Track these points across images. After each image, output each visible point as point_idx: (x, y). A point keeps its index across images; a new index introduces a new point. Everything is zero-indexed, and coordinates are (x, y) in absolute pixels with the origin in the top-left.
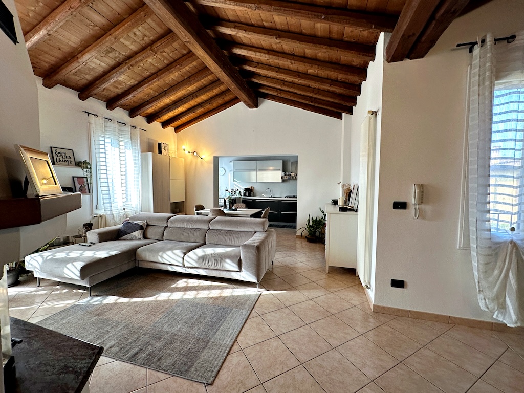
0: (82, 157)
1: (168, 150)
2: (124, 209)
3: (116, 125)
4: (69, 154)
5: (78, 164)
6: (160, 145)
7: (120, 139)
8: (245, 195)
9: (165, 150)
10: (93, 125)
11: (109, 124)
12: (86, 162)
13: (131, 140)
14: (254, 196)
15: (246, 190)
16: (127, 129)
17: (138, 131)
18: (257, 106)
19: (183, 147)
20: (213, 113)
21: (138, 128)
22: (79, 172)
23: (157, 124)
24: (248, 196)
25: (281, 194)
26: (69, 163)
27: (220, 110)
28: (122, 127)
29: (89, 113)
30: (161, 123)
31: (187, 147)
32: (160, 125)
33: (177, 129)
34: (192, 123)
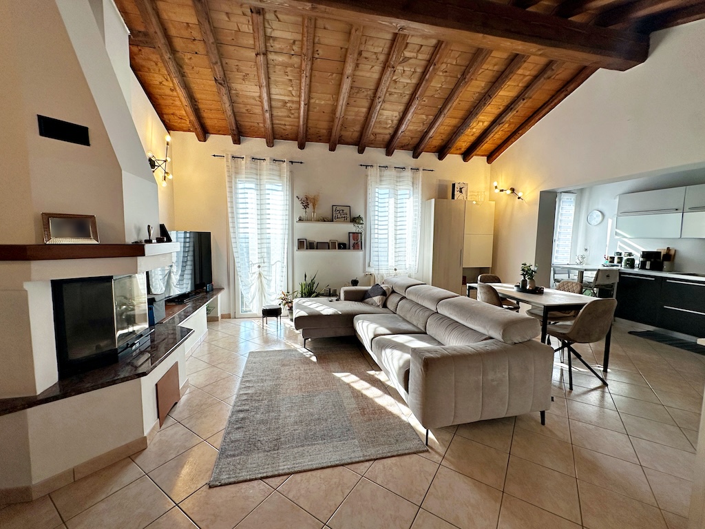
0: (358, 211)
1: (467, 191)
2: (396, 270)
3: (393, 172)
4: (346, 210)
5: (355, 220)
6: (454, 185)
7: (399, 187)
8: (643, 266)
9: (461, 192)
10: (369, 178)
11: (387, 173)
12: (359, 218)
13: (413, 186)
16: (408, 174)
17: (421, 172)
19: (495, 184)
21: (421, 169)
22: (352, 228)
23: (453, 159)
24: (652, 269)
26: (345, 220)
28: (401, 172)
29: (366, 166)
30: (462, 154)
31: (503, 182)
32: (459, 158)
33: (491, 157)
34: (509, 142)
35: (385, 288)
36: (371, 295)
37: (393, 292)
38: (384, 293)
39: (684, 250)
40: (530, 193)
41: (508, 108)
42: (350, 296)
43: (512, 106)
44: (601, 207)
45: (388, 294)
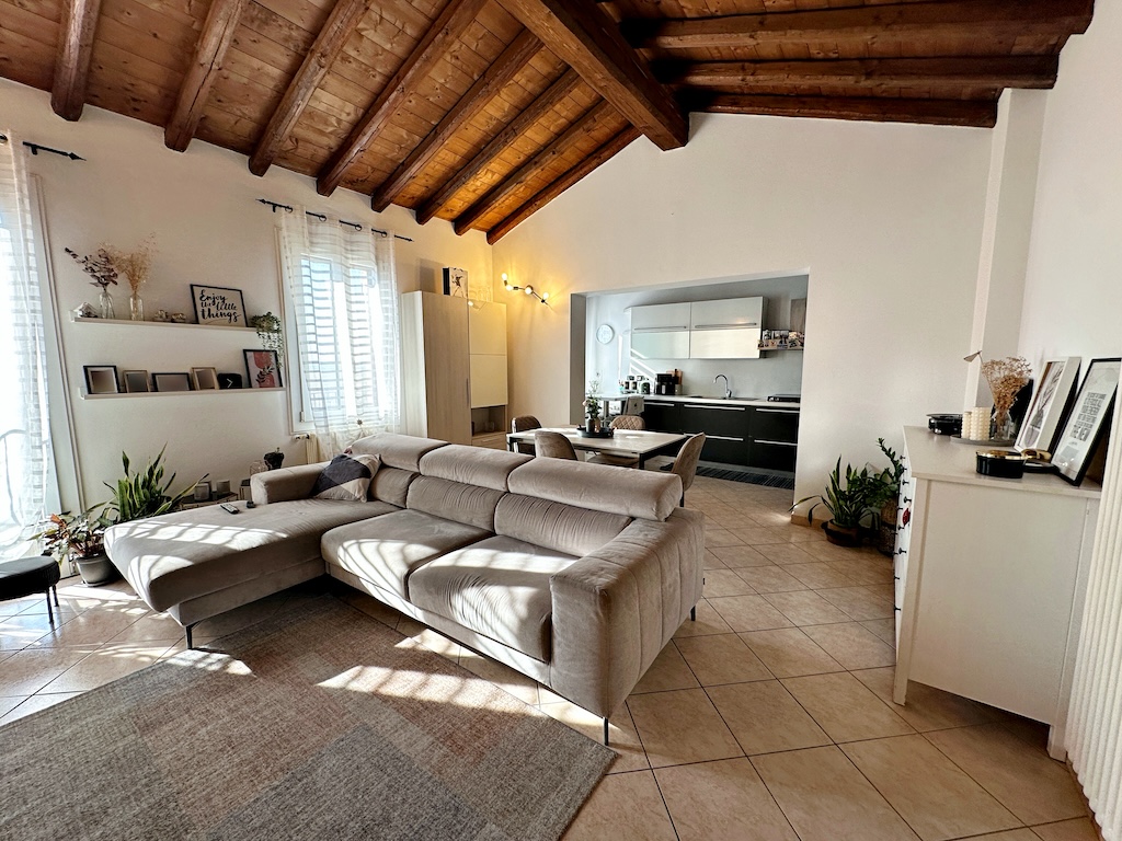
0: (263, 304)
1: (466, 284)
2: (360, 422)
3: (338, 230)
4: (232, 298)
5: (255, 322)
6: (446, 272)
7: (351, 262)
8: (658, 391)
9: (458, 284)
10: (284, 232)
11: (323, 228)
12: (268, 317)
13: (377, 264)
14: (681, 395)
15: (662, 378)
16: (366, 238)
17: (391, 240)
18: (683, 141)
19: (504, 277)
20: (570, 180)
21: (391, 234)
22: (254, 340)
23: (440, 226)
24: (667, 394)
25: (757, 392)
26: (232, 320)
27: (585, 169)
28: (352, 233)
29: (275, 206)
30: (452, 220)
31: (512, 276)
32: (448, 227)
33: (493, 233)
34: (522, 216)
35: (365, 463)
36: (336, 481)
37: (383, 466)
38: (365, 472)
39: (690, 372)
40: (556, 296)
41: (531, 161)
42: (282, 492)
43: (536, 159)
44: (610, 321)
45: (373, 473)
